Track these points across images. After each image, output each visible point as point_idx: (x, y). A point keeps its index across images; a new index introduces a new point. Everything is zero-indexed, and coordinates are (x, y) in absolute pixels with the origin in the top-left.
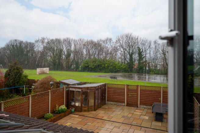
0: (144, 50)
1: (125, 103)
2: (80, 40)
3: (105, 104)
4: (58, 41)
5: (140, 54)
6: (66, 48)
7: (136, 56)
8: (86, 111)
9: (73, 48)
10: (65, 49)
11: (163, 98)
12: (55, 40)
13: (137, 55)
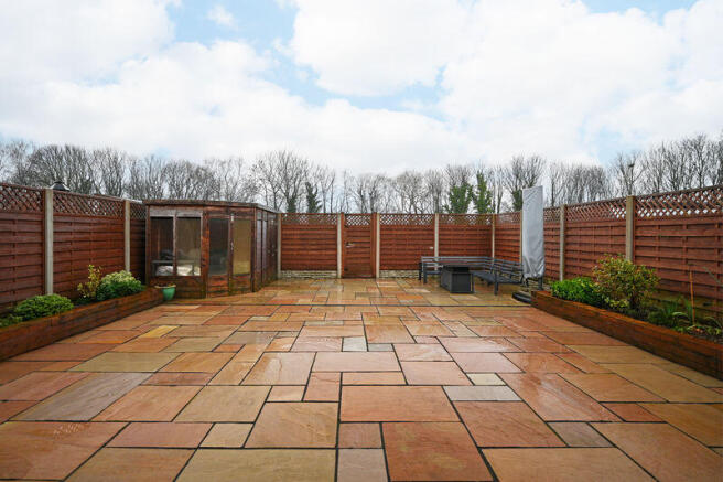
0: (320, 190)
1: (336, 270)
2: (152, 158)
3: (277, 279)
4: (75, 153)
5: (311, 199)
6: (104, 177)
7: (302, 206)
8: (222, 291)
9: (127, 178)
10: (99, 180)
11: (440, 244)
12: (64, 149)
13: (305, 201)
